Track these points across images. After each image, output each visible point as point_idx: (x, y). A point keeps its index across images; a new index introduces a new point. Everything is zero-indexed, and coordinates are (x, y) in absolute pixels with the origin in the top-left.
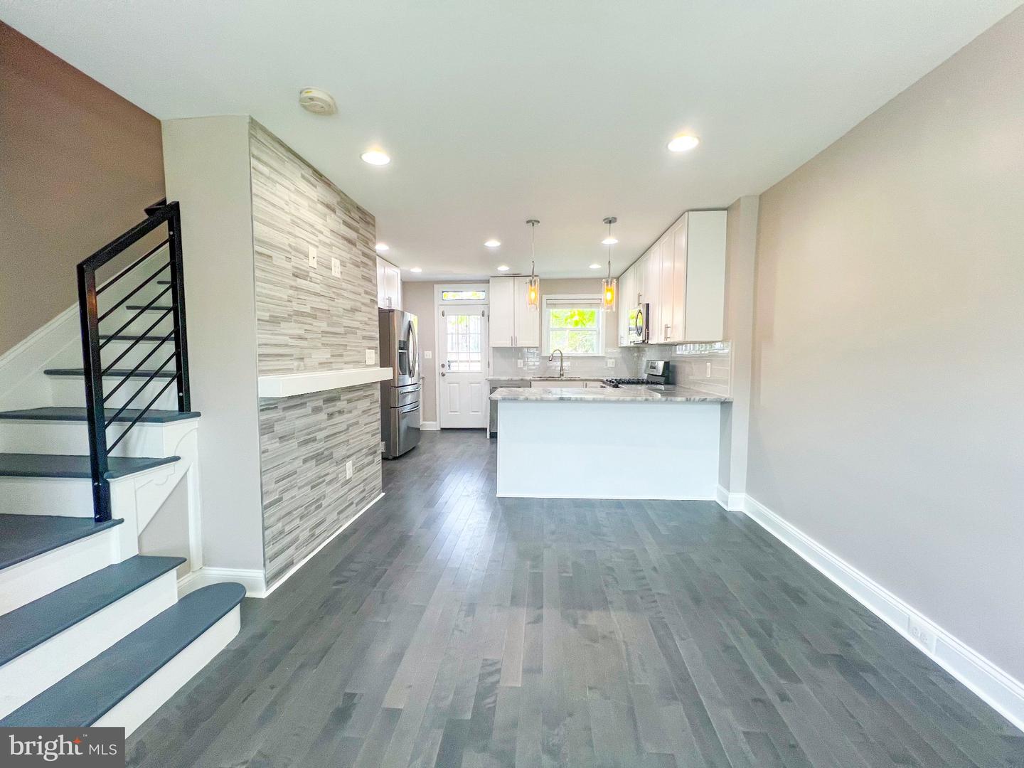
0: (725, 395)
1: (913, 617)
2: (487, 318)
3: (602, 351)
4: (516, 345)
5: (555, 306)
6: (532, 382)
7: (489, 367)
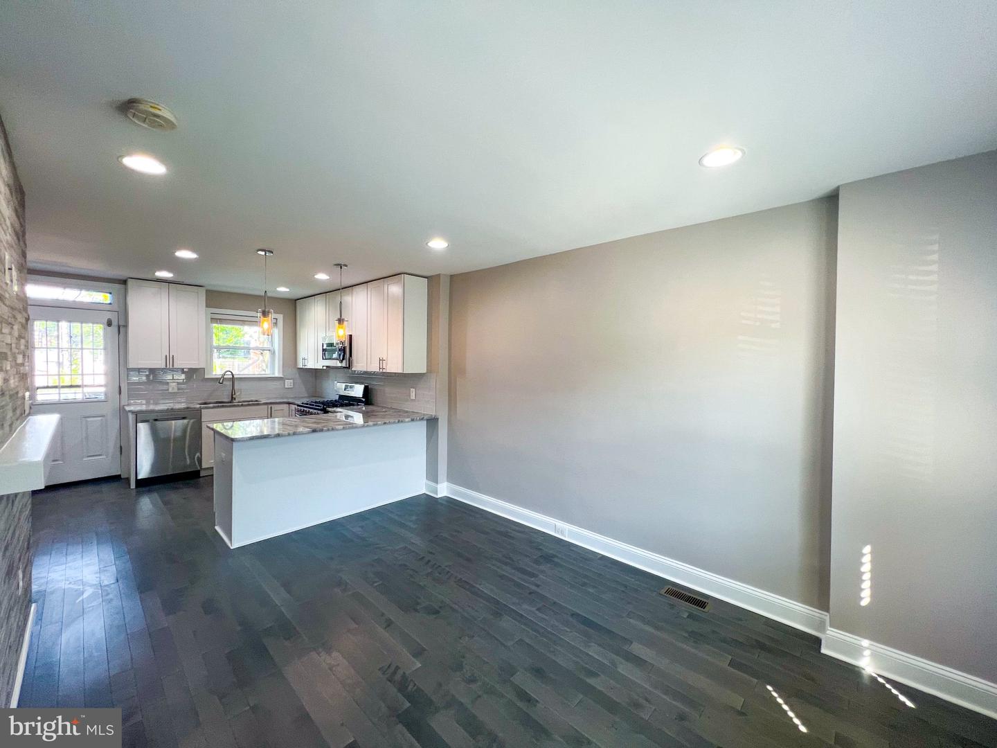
0: (432, 413)
1: (557, 523)
2: (116, 329)
3: (279, 372)
4: (173, 366)
5: (221, 321)
6: (202, 410)
7: (120, 393)
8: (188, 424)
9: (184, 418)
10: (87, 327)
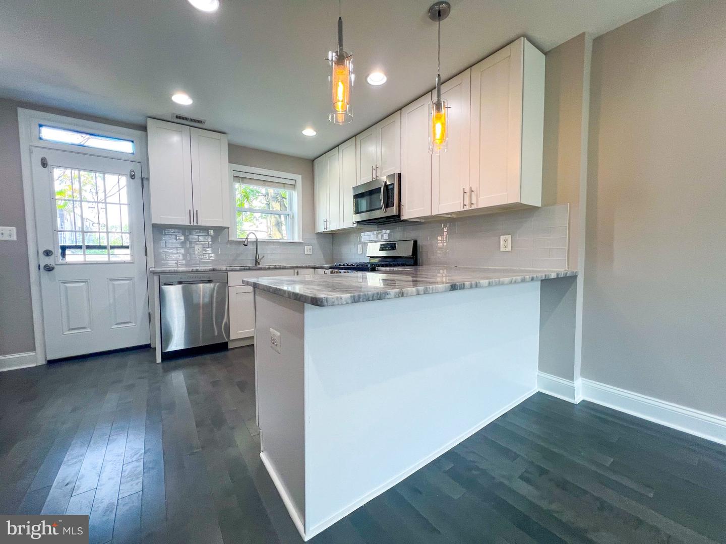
2: (140, 182)
3: (299, 236)
4: (197, 223)
5: (242, 179)
6: (229, 273)
7: (146, 255)
8: (214, 289)
9: (210, 281)
10: (111, 179)
